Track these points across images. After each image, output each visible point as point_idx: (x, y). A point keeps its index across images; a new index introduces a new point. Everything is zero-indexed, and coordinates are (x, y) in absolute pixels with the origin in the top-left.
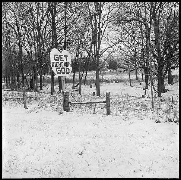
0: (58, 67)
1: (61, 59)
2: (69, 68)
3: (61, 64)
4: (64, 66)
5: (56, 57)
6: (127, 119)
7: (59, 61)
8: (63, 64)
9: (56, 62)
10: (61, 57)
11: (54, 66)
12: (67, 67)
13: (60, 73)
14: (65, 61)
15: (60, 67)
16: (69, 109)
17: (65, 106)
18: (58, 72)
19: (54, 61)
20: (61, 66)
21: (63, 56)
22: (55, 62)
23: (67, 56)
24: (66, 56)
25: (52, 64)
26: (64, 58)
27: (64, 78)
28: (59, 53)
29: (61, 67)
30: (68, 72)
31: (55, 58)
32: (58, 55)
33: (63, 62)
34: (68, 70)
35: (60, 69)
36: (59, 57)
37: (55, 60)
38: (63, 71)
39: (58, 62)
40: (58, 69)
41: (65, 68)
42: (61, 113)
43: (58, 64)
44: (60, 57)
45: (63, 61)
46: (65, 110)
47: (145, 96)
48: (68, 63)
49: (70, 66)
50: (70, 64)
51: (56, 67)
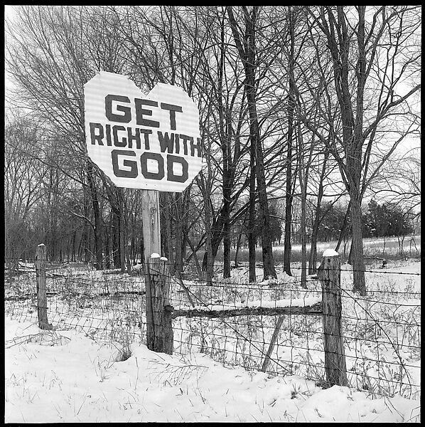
0: (126, 148)
1: (145, 117)
2: (188, 158)
3: (142, 136)
4: (155, 147)
7: (133, 124)
8: (154, 138)
9: (113, 124)
10: (144, 107)
11: (104, 141)
12: (174, 154)
13: (133, 174)
14: (165, 128)
15: (134, 148)
16: (169, 337)
18: (121, 167)
19: (104, 121)
20: (143, 145)
21: (154, 104)
22: (108, 126)
23: (179, 109)
24: (173, 110)
25: (92, 131)
26: (160, 115)
27: (155, 198)
28: (133, 91)
29: (143, 150)
30: (178, 172)
31: (108, 108)
32: (126, 100)
33: (155, 130)
34: (178, 166)
36: (132, 105)
37: (110, 116)
39: (126, 125)
40: (123, 157)
41: (165, 155)
43: (122, 135)
44: (138, 107)
45: (156, 124)
48: (182, 136)
49: (189, 151)
50: (192, 143)
51: (114, 147)
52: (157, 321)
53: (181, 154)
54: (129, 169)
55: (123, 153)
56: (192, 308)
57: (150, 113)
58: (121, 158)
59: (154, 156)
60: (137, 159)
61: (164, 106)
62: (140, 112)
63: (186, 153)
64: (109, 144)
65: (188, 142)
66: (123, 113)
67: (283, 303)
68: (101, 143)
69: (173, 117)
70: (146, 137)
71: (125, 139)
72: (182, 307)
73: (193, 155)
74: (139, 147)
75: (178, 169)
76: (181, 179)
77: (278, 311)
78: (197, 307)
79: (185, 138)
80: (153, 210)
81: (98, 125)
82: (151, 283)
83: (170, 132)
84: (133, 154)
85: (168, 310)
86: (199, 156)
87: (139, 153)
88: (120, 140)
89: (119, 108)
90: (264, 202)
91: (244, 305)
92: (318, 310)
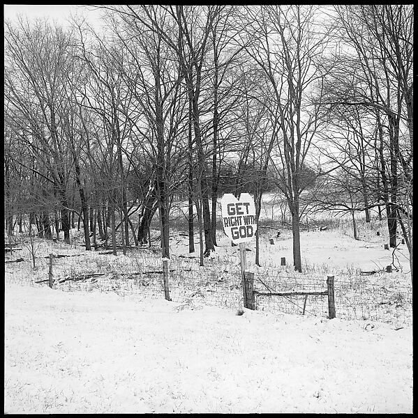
0: (235, 226)
1: (240, 211)
2: (253, 226)
3: (239, 219)
4: (243, 225)
5: (230, 207)
6: (370, 327)
7: (236, 215)
8: (242, 219)
9: (230, 216)
10: (239, 207)
11: (228, 224)
12: (249, 225)
13: (237, 238)
14: (245, 214)
15: (237, 226)
17: (246, 299)
18: (234, 235)
19: (228, 216)
20: (239, 224)
21: (241, 204)
22: (229, 218)
23: (249, 204)
24: (247, 205)
25: (225, 221)
26: (243, 208)
28: (235, 201)
29: (240, 226)
30: (250, 233)
31: (228, 210)
32: (233, 205)
33: (242, 215)
34: (250, 230)
36: (235, 207)
37: (230, 214)
38: (243, 232)
39: (234, 216)
40: (234, 231)
41: (246, 226)
42: (241, 314)
43: (233, 220)
44: (237, 207)
45: (243, 213)
46: (247, 306)
47: (393, 267)
48: (250, 216)
49: (253, 222)
50: (253, 218)
52: (249, 297)
53: (251, 225)
54: (236, 235)
55: (234, 228)
57: (240, 209)
59: (243, 228)
60: (238, 230)
61: (245, 204)
64: (230, 226)
66: (233, 211)
68: (228, 226)
69: (247, 208)
73: (254, 224)
81: (226, 218)
83: (247, 215)
84: (237, 228)
87: (239, 227)
88: (233, 223)
92: (326, 293)
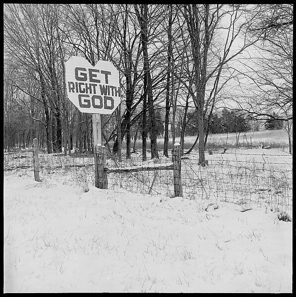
0: (85, 94)
1: (93, 78)
2: (114, 98)
3: (92, 87)
4: (98, 93)
7: (88, 82)
8: (98, 88)
9: (79, 82)
10: (93, 73)
11: (75, 90)
12: (107, 96)
13: (88, 106)
14: (103, 83)
15: (89, 93)
16: (106, 183)
17: (98, 177)
18: (83, 103)
20: (93, 92)
21: (98, 71)
22: (76, 83)
23: (110, 73)
24: (107, 74)
25: (69, 86)
26: (100, 77)
27: (98, 117)
28: (88, 65)
29: (93, 94)
31: (76, 74)
32: (85, 70)
33: (98, 84)
34: (109, 101)
35: (90, 99)
38: (97, 102)
39: (85, 82)
41: (103, 96)
43: (83, 87)
44: (90, 73)
45: (99, 81)
46: (98, 185)
48: (111, 87)
49: (114, 94)
50: (116, 90)
51: (79, 93)
53: (111, 96)
54: (86, 103)
55: (84, 96)
56: (117, 169)
57: (95, 76)
58: (83, 98)
59: (98, 97)
61: (103, 72)
62: (91, 75)
63: (113, 95)
64: (77, 92)
65: (114, 89)
66: (83, 77)
67: (157, 165)
68: (73, 92)
69: (106, 77)
70: (94, 88)
71: (84, 89)
72: (112, 168)
73: (116, 96)
74: (91, 93)
75: (109, 103)
76: (111, 108)
77: (156, 169)
78: (120, 168)
79: (113, 87)
80: (98, 123)
81: (72, 83)
82: (97, 158)
83: (105, 85)
84: (88, 96)
85: (105, 170)
86: (119, 96)
87: (91, 95)
88: (82, 90)
89: (82, 74)
90: (152, 112)
91: (141, 167)
92: (172, 167)
